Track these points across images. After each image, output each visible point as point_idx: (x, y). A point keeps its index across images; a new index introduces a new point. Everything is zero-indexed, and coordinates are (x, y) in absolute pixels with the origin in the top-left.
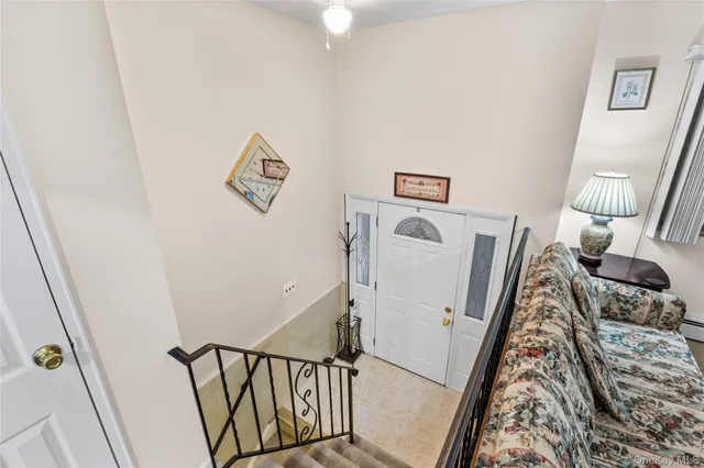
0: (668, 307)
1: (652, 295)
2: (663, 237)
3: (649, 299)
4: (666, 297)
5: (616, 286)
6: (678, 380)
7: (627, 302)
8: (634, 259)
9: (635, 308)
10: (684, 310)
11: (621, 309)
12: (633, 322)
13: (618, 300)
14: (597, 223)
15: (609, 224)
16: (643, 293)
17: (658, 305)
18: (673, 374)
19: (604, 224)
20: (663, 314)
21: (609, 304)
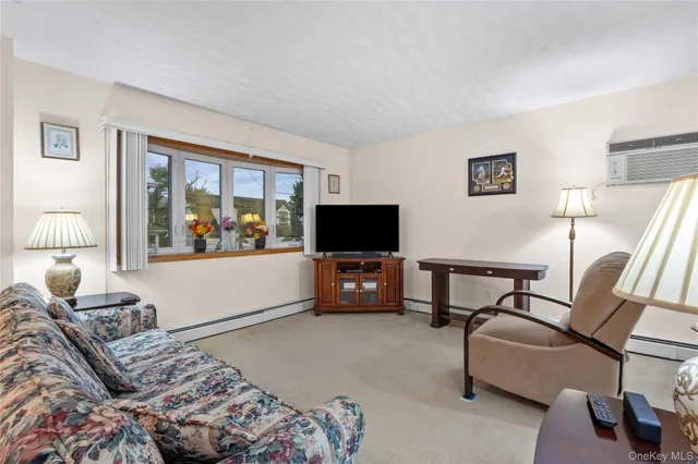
0: (144, 312)
1: (128, 309)
2: (124, 268)
3: (128, 311)
4: (140, 306)
5: (96, 312)
6: (165, 350)
7: (111, 321)
8: (107, 294)
9: (119, 323)
10: (155, 310)
11: (108, 330)
12: (122, 337)
13: (103, 322)
14: (61, 261)
15: (73, 261)
16: (122, 309)
17: (136, 314)
18: (161, 348)
19: (68, 260)
20: (142, 319)
21: (95, 329)
